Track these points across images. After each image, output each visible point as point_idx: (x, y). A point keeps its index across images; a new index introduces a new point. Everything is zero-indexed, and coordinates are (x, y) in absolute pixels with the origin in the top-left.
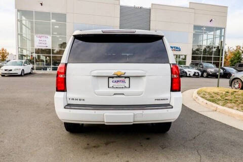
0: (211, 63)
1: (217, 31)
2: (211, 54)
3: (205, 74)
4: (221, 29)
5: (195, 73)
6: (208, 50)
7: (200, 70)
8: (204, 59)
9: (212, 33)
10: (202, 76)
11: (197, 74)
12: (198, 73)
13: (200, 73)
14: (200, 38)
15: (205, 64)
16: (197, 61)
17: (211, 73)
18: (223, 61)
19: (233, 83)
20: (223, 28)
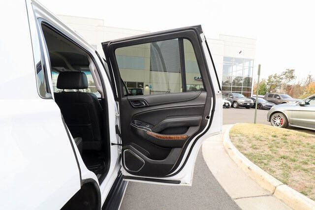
0: (241, 93)
1: (246, 63)
2: (240, 84)
3: (235, 105)
4: (250, 60)
5: (225, 103)
6: (236, 81)
7: (230, 100)
8: (234, 89)
9: (241, 65)
10: (232, 106)
11: (227, 105)
12: (228, 103)
13: (230, 104)
14: (230, 69)
15: (235, 95)
16: (227, 92)
17: (241, 104)
18: (252, 92)
19: (273, 117)
20: (252, 60)
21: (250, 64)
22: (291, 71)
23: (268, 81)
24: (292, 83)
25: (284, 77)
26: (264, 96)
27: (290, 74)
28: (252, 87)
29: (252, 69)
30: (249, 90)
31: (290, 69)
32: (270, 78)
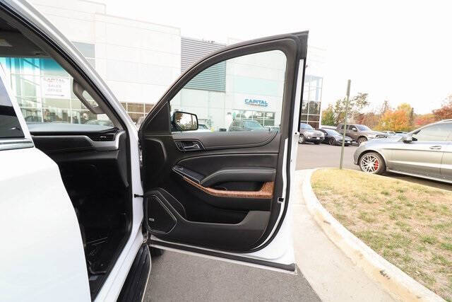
0: (306, 123)
1: (314, 82)
2: (305, 111)
3: (301, 139)
17: (309, 138)
18: (320, 122)
19: (363, 158)
20: (320, 78)
21: (318, 84)
22: (364, 96)
23: (335, 108)
24: (365, 110)
25: (355, 102)
26: (335, 128)
27: (362, 99)
28: (321, 115)
29: (320, 90)
30: (317, 118)
31: (363, 93)
32: (338, 103)
